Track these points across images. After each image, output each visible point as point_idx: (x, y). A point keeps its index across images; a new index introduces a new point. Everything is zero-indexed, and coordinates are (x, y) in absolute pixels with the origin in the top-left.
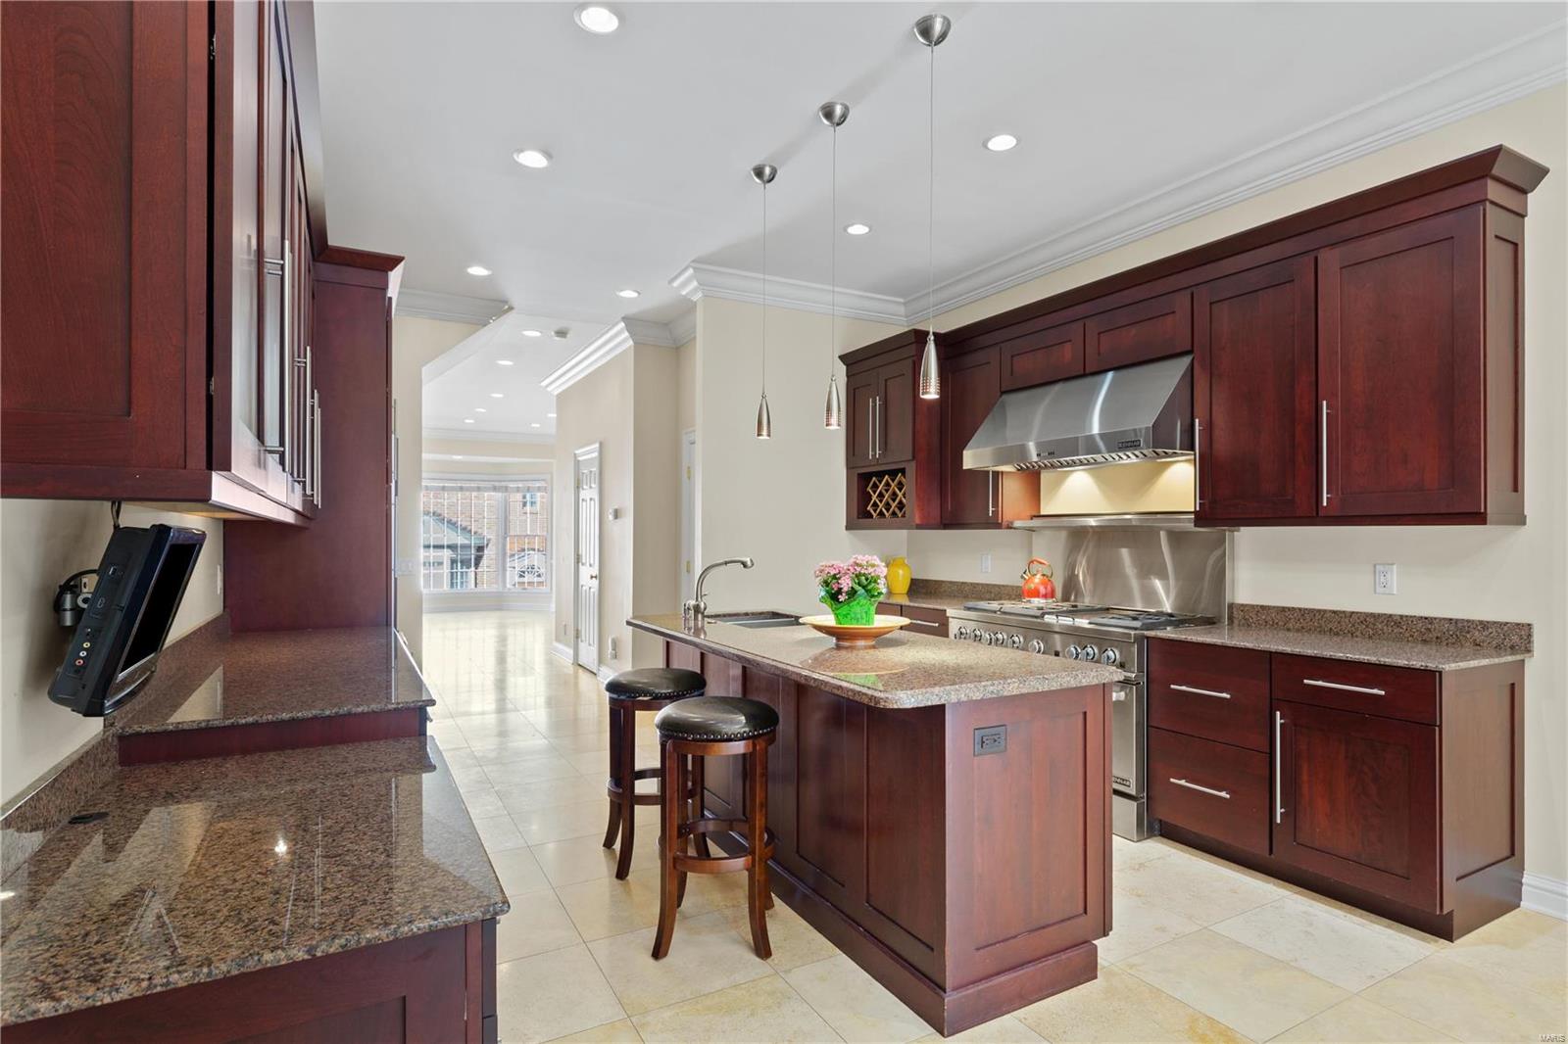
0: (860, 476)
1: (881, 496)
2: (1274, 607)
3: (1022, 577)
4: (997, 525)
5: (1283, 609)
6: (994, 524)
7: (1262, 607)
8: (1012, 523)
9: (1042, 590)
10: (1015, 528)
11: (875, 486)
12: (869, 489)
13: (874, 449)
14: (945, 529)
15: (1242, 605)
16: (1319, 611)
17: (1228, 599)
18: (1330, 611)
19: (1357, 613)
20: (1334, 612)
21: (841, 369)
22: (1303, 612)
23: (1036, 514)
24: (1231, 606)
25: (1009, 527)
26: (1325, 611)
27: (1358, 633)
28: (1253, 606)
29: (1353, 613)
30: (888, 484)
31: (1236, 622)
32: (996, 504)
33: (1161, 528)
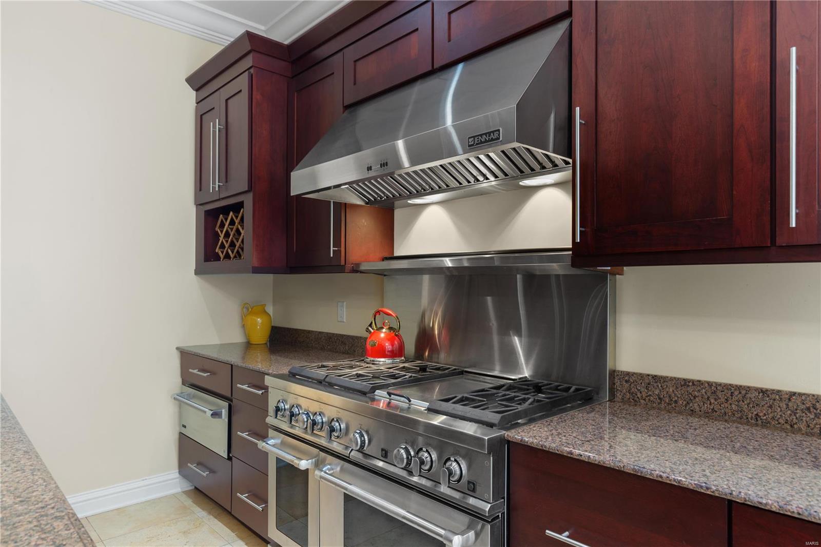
0: (208, 213)
1: (227, 235)
2: (672, 379)
3: (367, 330)
4: (340, 269)
5: (686, 383)
6: (336, 266)
7: (654, 377)
8: (358, 265)
9: (388, 346)
10: (361, 272)
11: (222, 225)
12: (217, 229)
13: (214, 183)
14: (291, 273)
15: (628, 374)
16: (739, 388)
17: (610, 365)
18: (756, 389)
19: (800, 395)
20: (763, 392)
21: (191, 95)
22: (714, 389)
23: (387, 255)
24: (613, 373)
25: (356, 270)
26: (748, 389)
27: (803, 426)
28: (641, 376)
29: (794, 394)
30: (232, 223)
31: (619, 396)
32: (337, 243)
33: (518, 270)
